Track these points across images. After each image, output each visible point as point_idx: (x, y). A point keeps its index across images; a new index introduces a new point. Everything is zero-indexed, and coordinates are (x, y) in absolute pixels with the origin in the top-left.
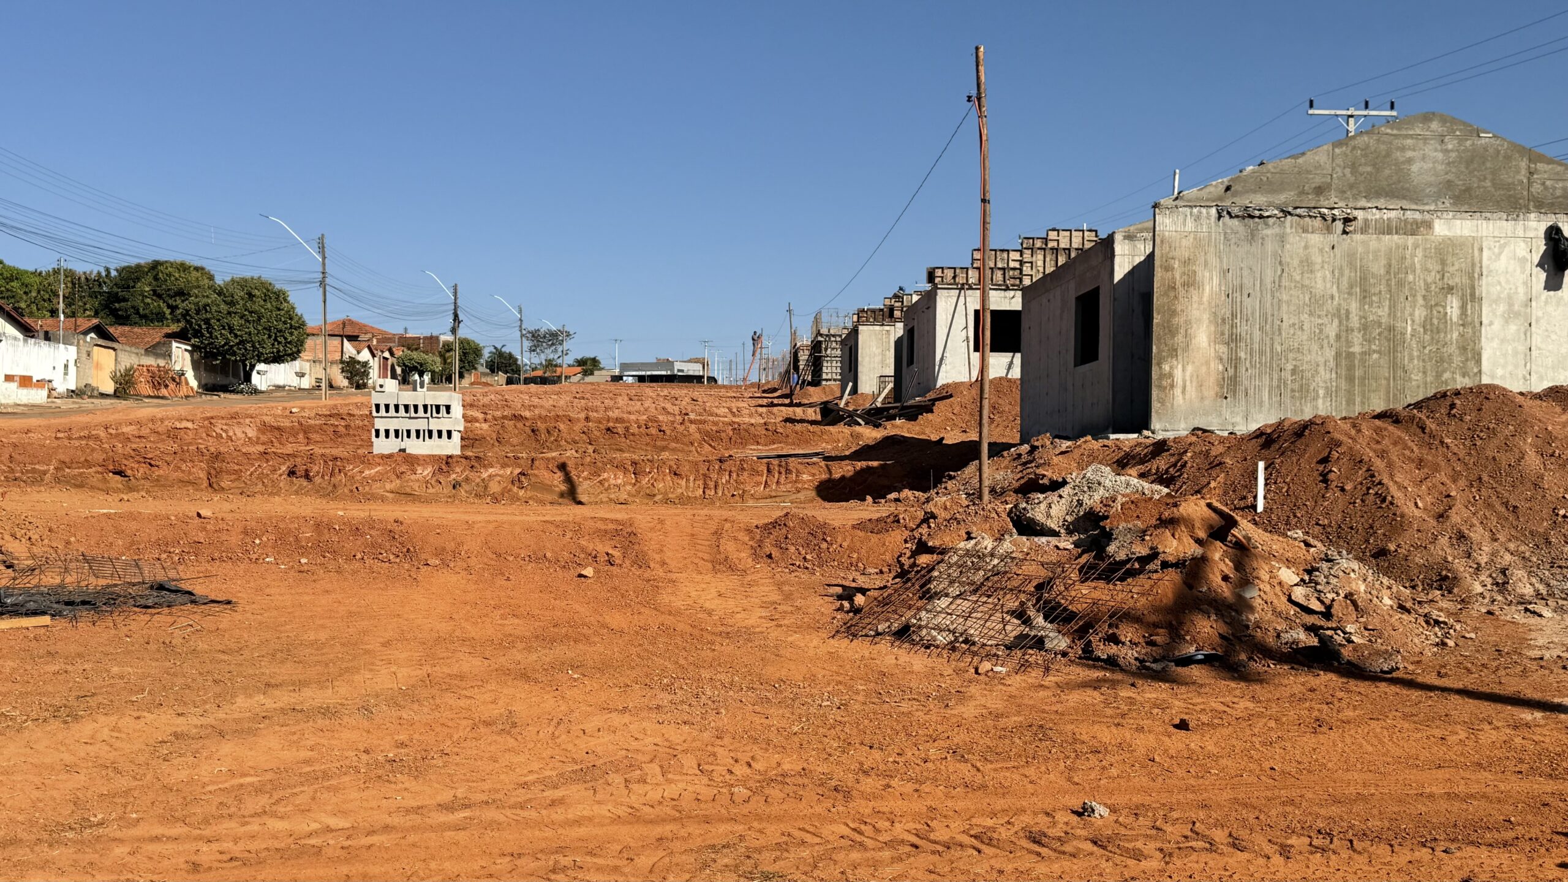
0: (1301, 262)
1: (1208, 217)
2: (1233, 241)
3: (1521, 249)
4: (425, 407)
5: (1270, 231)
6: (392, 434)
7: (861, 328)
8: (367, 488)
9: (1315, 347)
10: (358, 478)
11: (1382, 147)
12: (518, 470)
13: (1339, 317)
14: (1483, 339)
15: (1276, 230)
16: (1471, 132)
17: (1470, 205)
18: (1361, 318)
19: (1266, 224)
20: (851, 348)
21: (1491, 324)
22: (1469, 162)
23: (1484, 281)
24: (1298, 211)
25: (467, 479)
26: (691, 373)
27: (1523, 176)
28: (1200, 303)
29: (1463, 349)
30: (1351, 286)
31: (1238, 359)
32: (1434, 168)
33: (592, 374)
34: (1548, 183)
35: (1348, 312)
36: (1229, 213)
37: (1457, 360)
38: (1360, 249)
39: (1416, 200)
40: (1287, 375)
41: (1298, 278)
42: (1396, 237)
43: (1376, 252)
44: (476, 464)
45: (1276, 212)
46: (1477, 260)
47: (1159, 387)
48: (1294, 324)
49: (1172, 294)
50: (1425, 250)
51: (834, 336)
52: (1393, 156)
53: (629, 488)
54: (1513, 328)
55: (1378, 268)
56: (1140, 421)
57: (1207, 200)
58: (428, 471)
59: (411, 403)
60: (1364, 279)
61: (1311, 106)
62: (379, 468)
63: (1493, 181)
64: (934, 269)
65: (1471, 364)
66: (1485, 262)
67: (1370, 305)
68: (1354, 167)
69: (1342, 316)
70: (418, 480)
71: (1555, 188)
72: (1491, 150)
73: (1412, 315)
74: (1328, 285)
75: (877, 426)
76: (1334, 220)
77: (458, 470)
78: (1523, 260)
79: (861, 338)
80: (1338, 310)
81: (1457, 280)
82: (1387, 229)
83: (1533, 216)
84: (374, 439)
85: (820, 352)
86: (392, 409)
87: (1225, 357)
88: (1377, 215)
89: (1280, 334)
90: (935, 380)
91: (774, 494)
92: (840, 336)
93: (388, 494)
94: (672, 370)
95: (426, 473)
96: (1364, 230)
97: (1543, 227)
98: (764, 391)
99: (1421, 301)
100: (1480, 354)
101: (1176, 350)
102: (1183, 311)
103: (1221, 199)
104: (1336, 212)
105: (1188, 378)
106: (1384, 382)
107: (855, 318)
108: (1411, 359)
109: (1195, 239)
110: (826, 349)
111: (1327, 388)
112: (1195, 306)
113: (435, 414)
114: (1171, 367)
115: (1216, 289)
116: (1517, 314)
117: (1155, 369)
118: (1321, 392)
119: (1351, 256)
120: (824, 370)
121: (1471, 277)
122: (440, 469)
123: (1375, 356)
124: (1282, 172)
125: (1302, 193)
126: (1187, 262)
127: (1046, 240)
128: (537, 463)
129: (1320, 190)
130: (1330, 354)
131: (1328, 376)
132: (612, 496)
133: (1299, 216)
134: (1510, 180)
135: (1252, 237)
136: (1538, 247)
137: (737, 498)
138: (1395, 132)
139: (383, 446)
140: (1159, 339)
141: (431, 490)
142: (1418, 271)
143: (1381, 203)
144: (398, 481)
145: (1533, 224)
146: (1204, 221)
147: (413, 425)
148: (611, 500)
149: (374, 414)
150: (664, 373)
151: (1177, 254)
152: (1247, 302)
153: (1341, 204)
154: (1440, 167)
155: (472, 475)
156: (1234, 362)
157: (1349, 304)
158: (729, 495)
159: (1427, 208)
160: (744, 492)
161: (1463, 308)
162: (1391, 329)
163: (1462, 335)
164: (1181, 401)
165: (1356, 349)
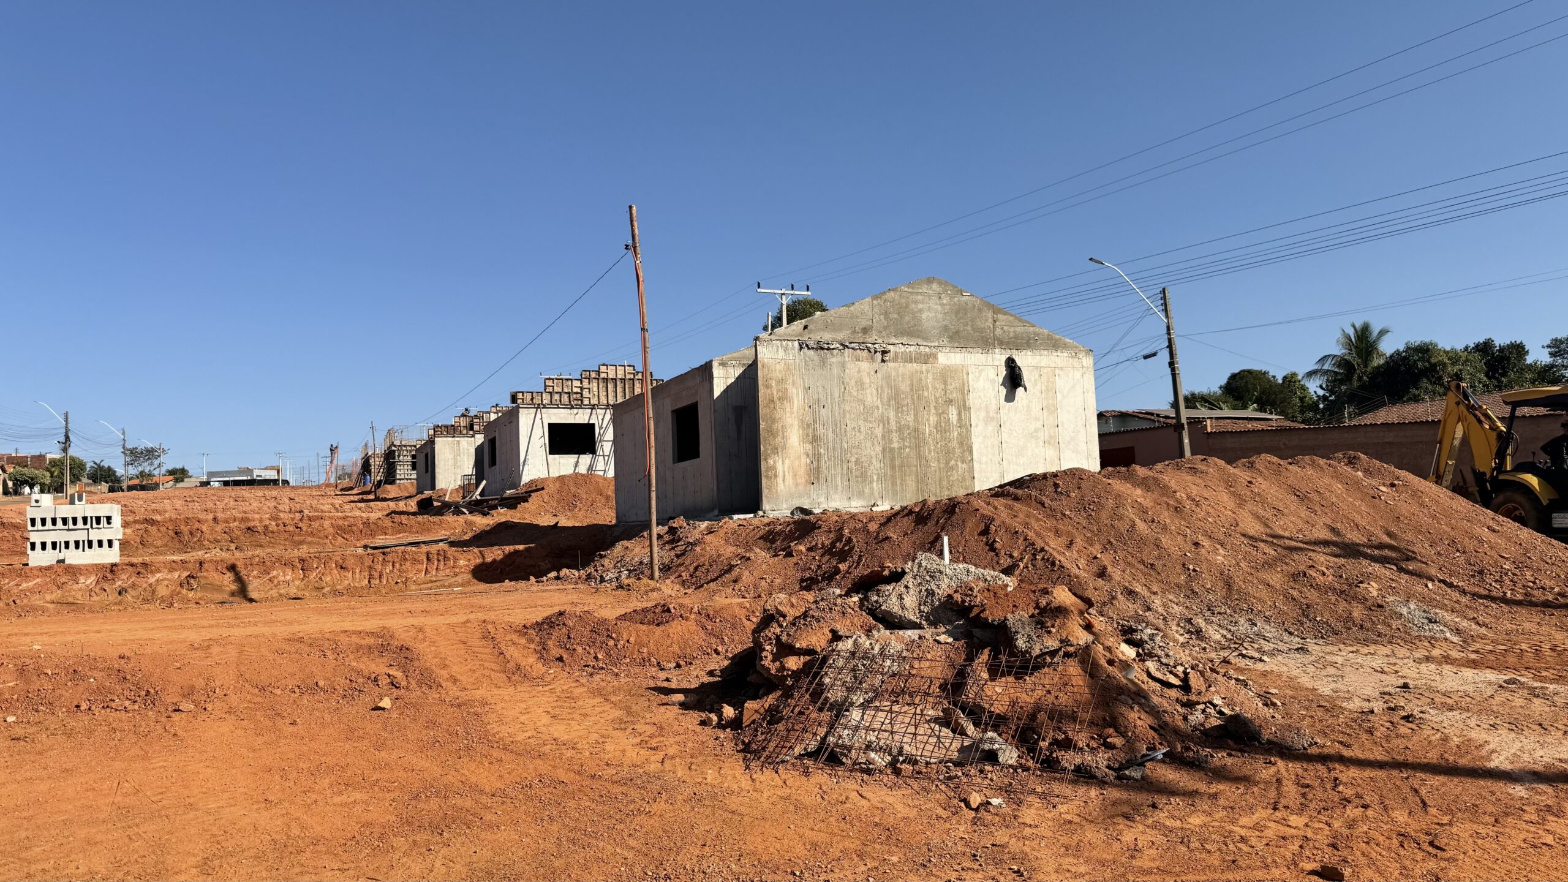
0: (856, 382)
1: (793, 348)
2: (811, 366)
3: (992, 374)
4: (85, 519)
5: (834, 359)
6: (49, 546)
7: (436, 439)
8: (25, 601)
9: (869, 444)
10: (15, 591)
11: (903, 300)
12: (187, 574)
13: (883, 422)
14: (973, 437)
15: (839, 359)
16: (957, 292)
17: (959, 342)
18: (897, 422)
19: (832, 354)
20: (427, 455)
21: (977, 426)
22: (957, 313)
23: (971, 395)
24: (853, 345)
25: (133, 585)
26: (268, 478)
27: (990, 323)
28: (792, 413)
29: (961, 444)
30: (889, 400)
31: (819, 454)
32: (936, 316)
33: (182, 481)
34: (1005, 328)
35: (888, 419)
36: (807, 345)
37: (958, 451)
38: (893, 374)
39: (925, 339)
40: (852, 465)
41: (855, 394)
42: (915, 365)
43: (903, 375)
44: (143, 571)
45: (838, 345)
46: (966, 382)
47: (767, 477)
48: (854, 428)
49: (772, 406)
50: (933, 373)
51: (405, 446)
52: (910, 307)
53: (297, 583)
54: (990, 428)
55: (905, 387)
56: (753, 504)
57: (792, 336)
58: (91, 580)
59: (70, 515)
60: (897, 395)
61: (759, 287)
62: (38, 580)
63: (972, 326)
64: (517, 393)
65: (967, 454)
66: (971, 383)
67: (902, 414)
68: (886, 314)
69: (884, 421)
70: (80, 590)
71: (1009, 332)
72: (970, 305)
73: (928, 420)
74: (875, 399)
75: (485, 514)
76: (876, 352)
77: (124, 577)
78: (992, 381)
79: (437, 447)
80: (882, 417)
81: (954, 395)
82: (910, 359)
83: (997, 350)
84: (29, 551)
85: (394, 458)
86: (49, 522)
87: (810, 453)
88: (902, 349)
89: (846, 435)
90: (520, 477)
91: (434, 579)
92: (415, 446)
93: (49, 605)
94: (252, 475)
95: (89, 581)
96: (895, 360)
97: (1004, 358)
98: (342, 490)
99: (933, 411)
100: (971, 447)
101: (777, 449)
102: (780, 419)
103: (801, 335)
104: (876, 346)
105: (786, 469)
106: (914, 469)
107: (431, 432)
108: (930, 452)
109: (785, 364)
110: (399, 456)
111: (878, 474)
112: (788, 415)
113: (95, 525)
114: (774, 462)
115: (801, 402)
116: (992, 419)
117: (763, 463)
118: (875, 477)
119: (888, 377)
120: (398, 472)
121: (963, 394)
122: (105, 578)
123: (907, 450)
124: (840, 317)
125: (854, 332)
126: (781, 381)
127: (598, 372)
128: (206, 566)
129: (865, 331)
130: (879, 449)
131: (878, 465)
132: (282, 591)
133: (853, 349)
134: (982, 326)
135: (823, 362)
136: (1002, 372)
137: (400, 585)
138: (910, 290)
139: (38, 559)
140: (765, 441)
141: (95, 598)
142: (930, 389)
143: (904, 340)
144: (59, 592)
145: (997, 356)
146: (790, 351)
147: (72, 537)
148: (281, 595)
149: (30, 528)
150: (245, 478)
151: (773, 375)
152: (823, 411)
153: (880, 341)
154: (940, 316)
155: (139, 581)
156: (817, 457)
157: (889, 413)
158: (393, 583)
159: (933, 344)
160: (407, 579)
161: (959, 414)
162: (916, 430)
163: (959, 434)
164: (783, 487)
165: (895, 445)
